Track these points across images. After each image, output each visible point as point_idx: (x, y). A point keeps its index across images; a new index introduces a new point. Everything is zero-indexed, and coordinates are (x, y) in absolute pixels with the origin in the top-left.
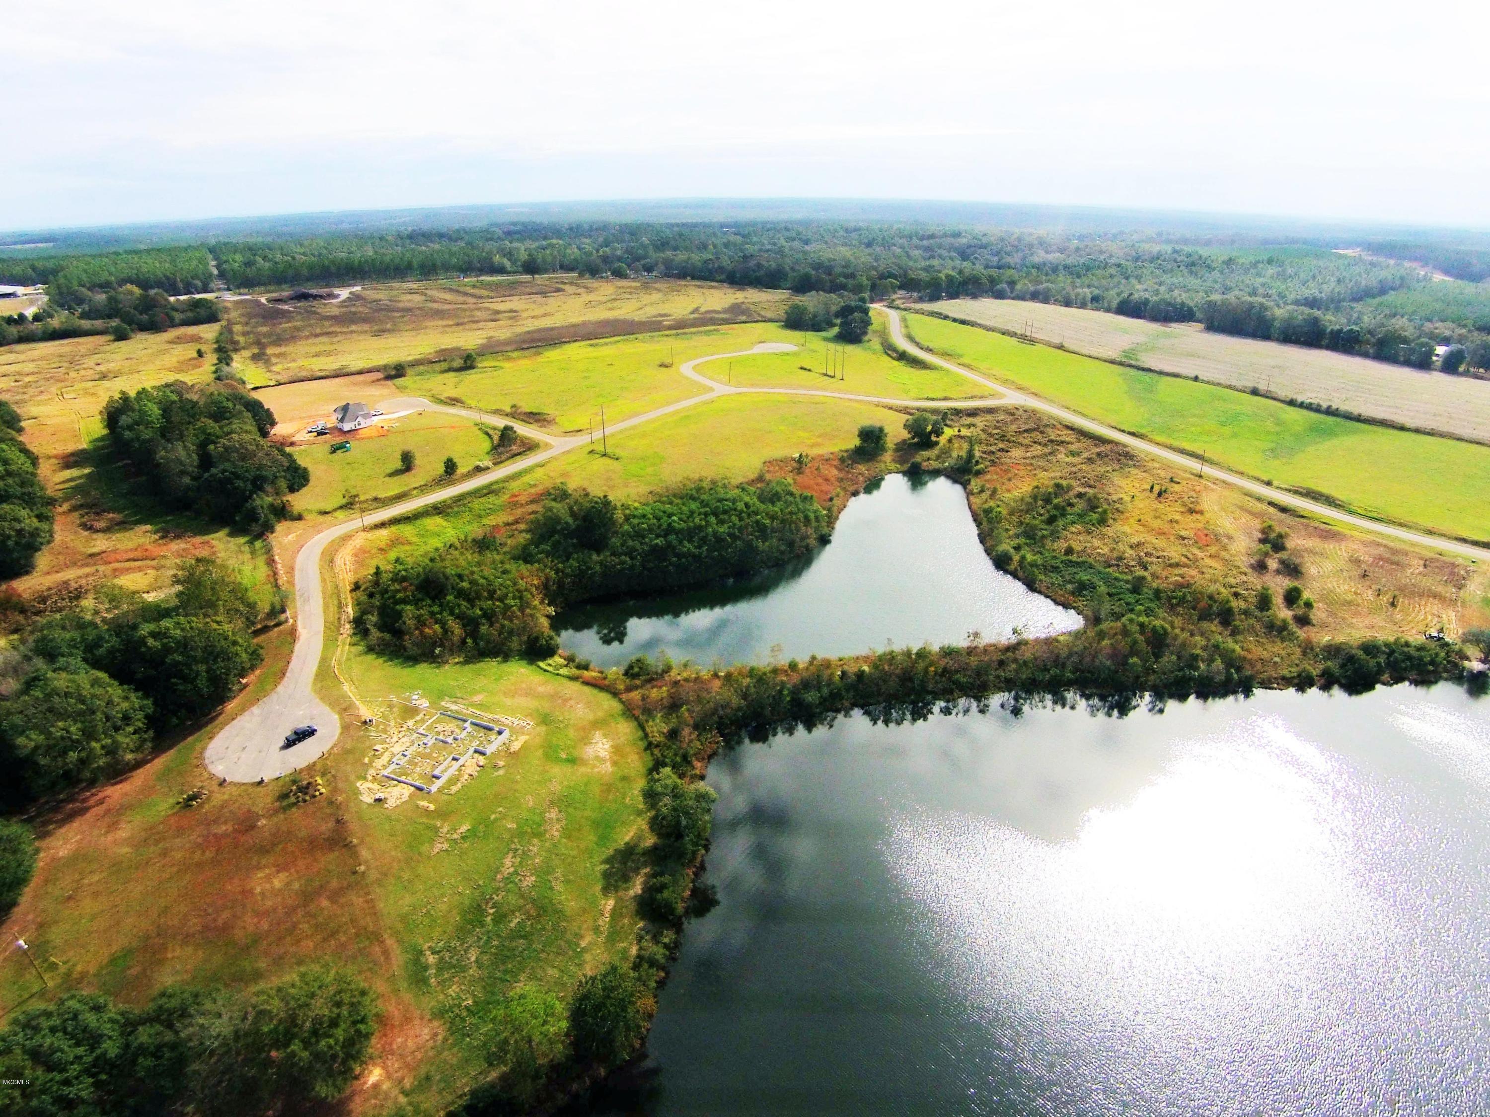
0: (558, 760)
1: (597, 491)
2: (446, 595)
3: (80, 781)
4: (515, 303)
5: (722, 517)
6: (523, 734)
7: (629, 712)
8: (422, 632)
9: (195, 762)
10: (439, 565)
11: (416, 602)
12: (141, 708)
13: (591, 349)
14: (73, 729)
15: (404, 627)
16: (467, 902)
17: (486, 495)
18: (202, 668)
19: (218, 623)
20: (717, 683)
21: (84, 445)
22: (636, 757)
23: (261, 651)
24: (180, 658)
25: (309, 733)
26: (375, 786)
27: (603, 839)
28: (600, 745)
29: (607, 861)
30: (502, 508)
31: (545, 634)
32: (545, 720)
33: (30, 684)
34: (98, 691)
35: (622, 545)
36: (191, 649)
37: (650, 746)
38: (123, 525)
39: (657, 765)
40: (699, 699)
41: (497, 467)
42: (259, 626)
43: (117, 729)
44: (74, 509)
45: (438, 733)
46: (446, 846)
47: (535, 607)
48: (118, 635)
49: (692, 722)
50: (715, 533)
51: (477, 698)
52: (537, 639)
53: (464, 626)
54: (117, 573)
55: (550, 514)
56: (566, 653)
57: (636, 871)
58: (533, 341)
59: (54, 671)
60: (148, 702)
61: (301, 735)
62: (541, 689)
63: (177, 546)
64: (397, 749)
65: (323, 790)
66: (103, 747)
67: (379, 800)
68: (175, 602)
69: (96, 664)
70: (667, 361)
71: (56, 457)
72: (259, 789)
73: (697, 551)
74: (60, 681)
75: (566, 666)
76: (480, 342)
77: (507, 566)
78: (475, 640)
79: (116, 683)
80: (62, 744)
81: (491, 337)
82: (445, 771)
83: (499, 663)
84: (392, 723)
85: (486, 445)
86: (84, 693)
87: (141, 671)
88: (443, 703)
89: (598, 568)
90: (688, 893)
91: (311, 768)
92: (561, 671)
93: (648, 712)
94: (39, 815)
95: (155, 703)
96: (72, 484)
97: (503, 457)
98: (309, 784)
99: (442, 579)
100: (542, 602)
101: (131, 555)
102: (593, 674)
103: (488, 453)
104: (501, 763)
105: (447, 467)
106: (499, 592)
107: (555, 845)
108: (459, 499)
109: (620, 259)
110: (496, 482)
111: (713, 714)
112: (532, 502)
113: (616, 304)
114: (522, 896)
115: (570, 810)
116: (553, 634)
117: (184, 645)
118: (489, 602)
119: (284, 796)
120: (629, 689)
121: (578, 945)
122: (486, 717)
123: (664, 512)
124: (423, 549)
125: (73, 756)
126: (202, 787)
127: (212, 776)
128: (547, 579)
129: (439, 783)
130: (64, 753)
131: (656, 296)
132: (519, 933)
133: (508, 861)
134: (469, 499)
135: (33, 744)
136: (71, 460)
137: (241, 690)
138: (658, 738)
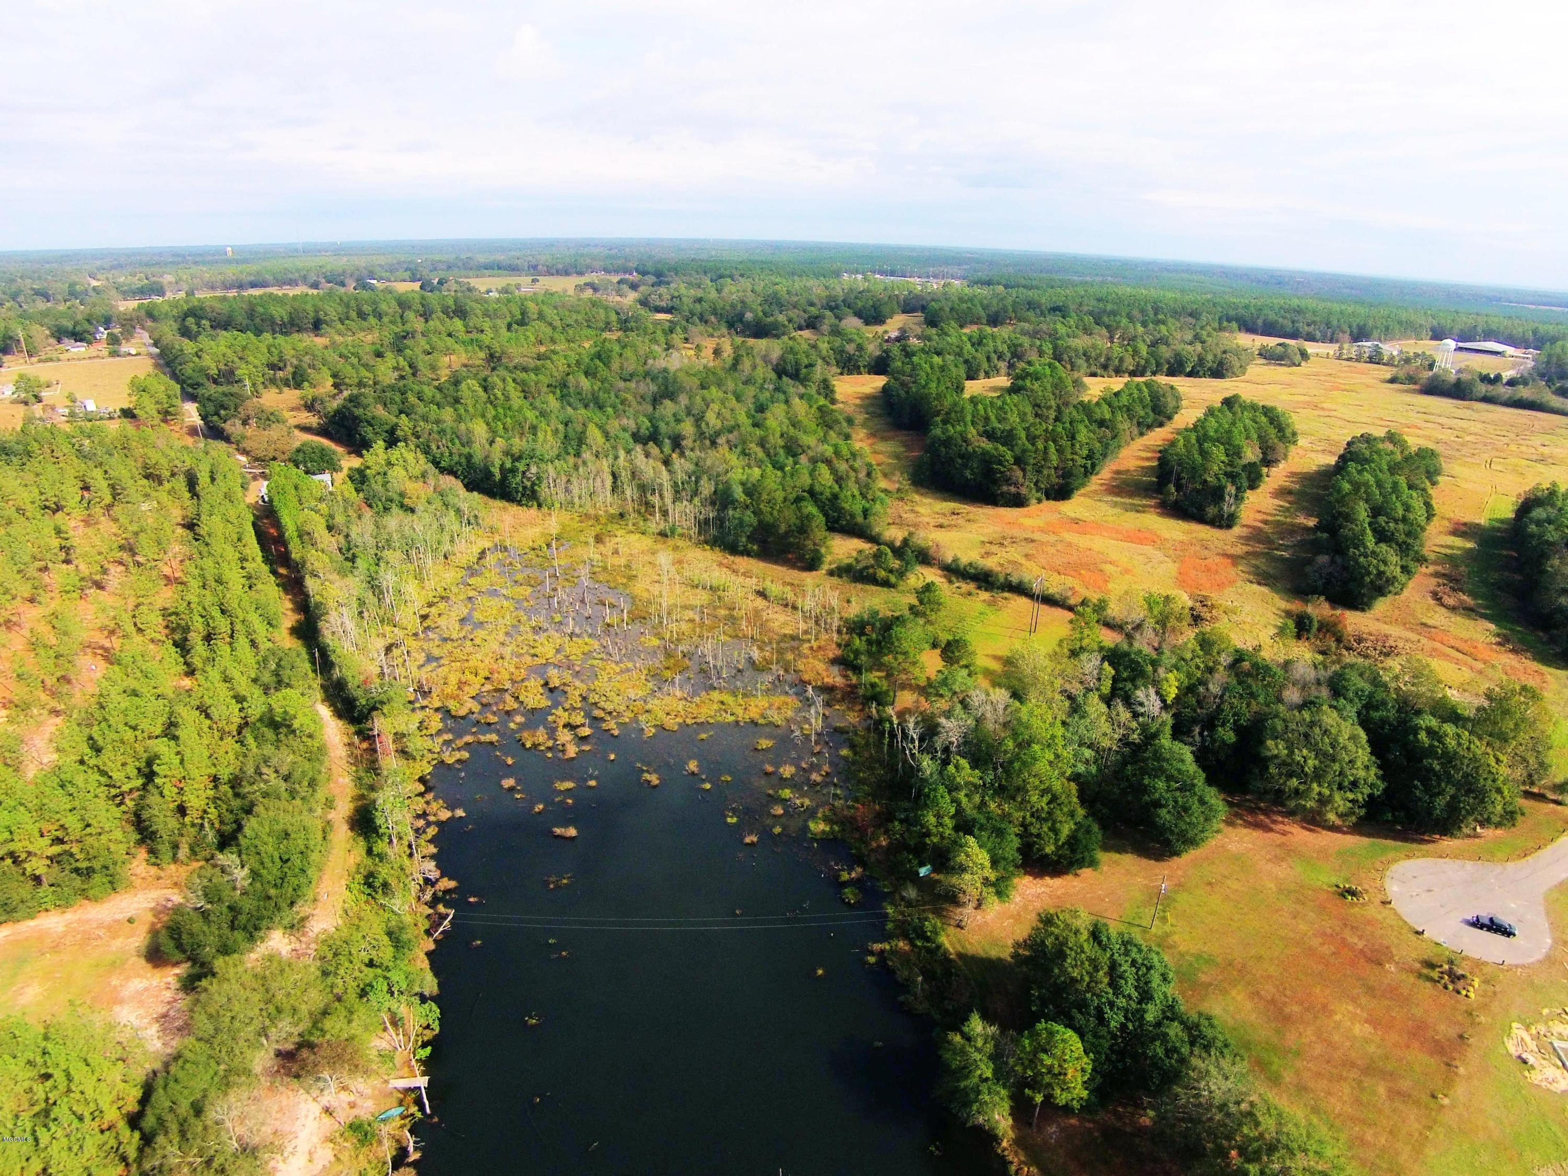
3: (1283, 805)
9: (1378, 865)
12: (1372, 786)
14: (1311, 762)
18: (1450, 790)
19: (1498, 761)
21: (1483, 521)
23: (1519, 817)
24: (1438, 768)
25: (1507, 932)
26: (1532, 1045)
33: (1306, 704)
34: (1351, 746)
36: (1454, 767)
38: (1469, 612)
42: (1535, 790)
43: (1340, 787)
44: (1436, 575)
48: (1399, 711)
54: (1434, 653)
59: (1331, 706)
60: (1382, 785)
61: (1494, 927)
63: (1507, 659)
65: (1472, 995)
66: (1320, 794)
67: (1524, 1061)
68: (1470, 713)
69: (1364, 722)
71: (1449, 520)
72: (1413, 937)
74: (1329, 718)
79: (1369, 750)
80: (1295, 768)
86: (1341, 740)
87: (1395, 754)
91: (1478, 964)
94: (1238, 805)
95: (1385, 790)
96: (1449, 551)
98: (1463, 976)
101: (1457, 644)
117: (1449, 758)
119: (1431, 965)
125: (1294, 782)
126: (1367, 891)
127: (1382, 890)
130: (1290, 775)
135: (1276, 752)
136: (1462, 530)
137: (1469, 836)
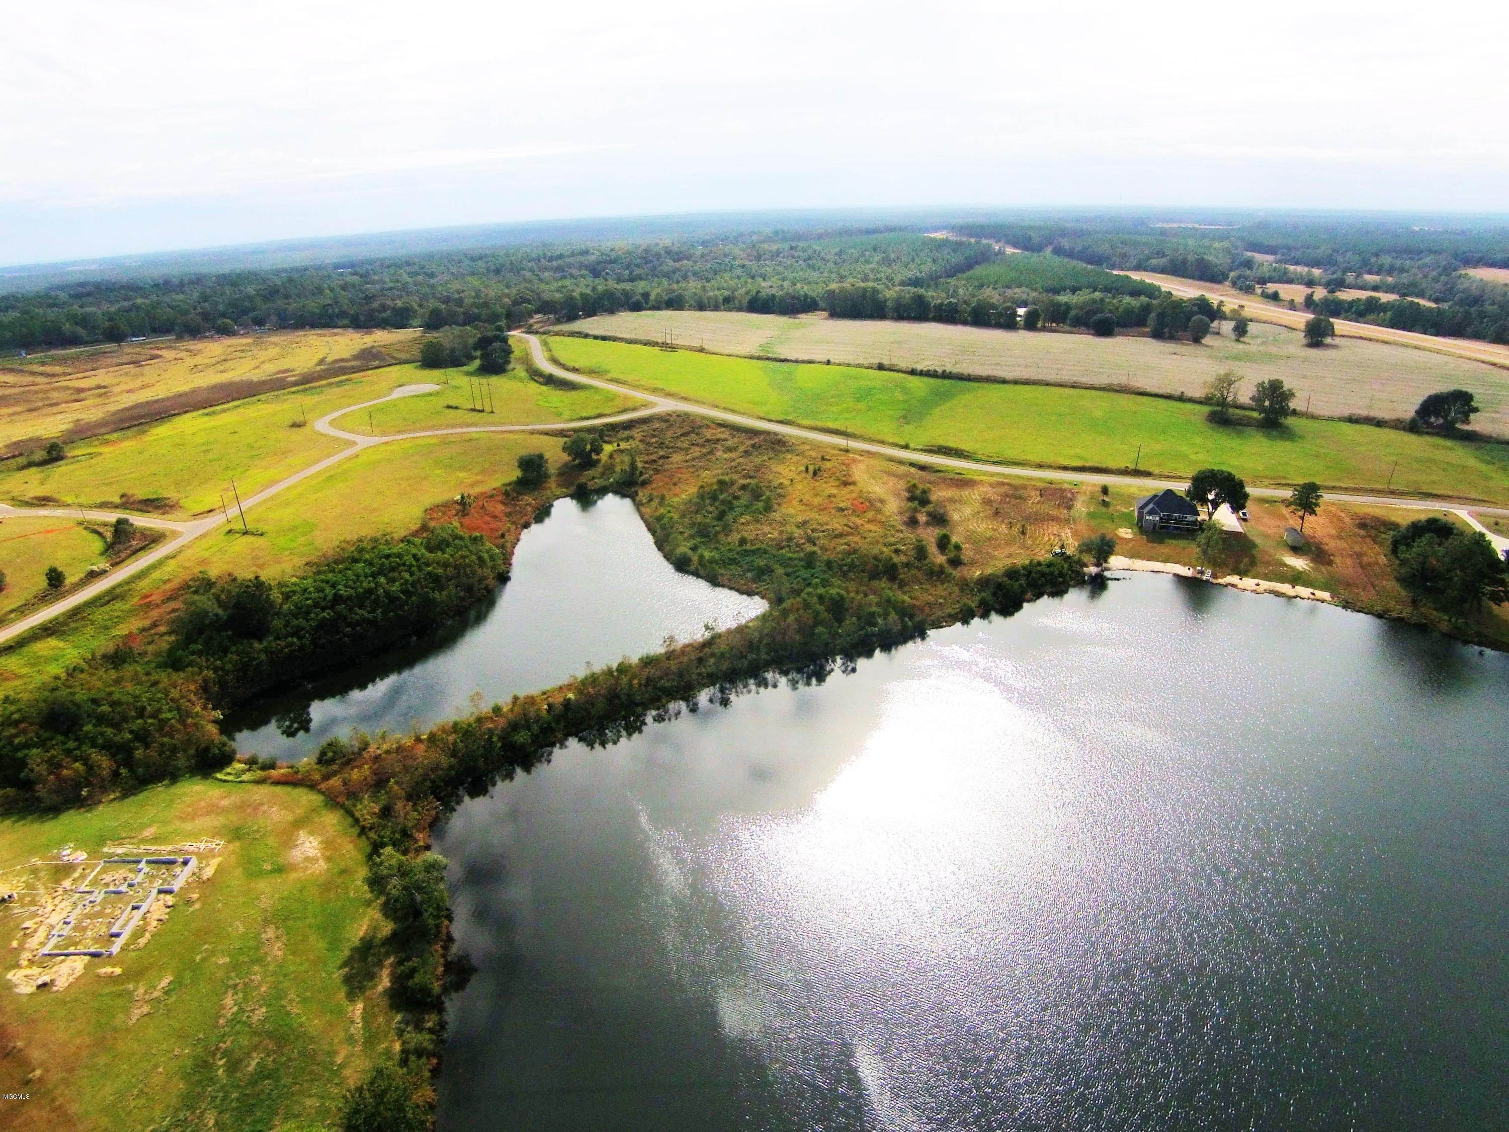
0: (261, 874)
1: (245, 574)
2: (83, 725)
4: (101, 377)
5: (391, 575)
6: (214, 857)
7: (332, 801)
8: (59, 777)
10: (63, 693)
11: (42, 744)
13: (206, 419)
15: (32, 775)
16: (189, 1063)
17: (108, 602)
20: (422, 747)
22: (350, 847)
26: (35, 970)
27: (334, 944)
28: (308, 844)
29: (344, 964)
30: (132, 612)
31: (217, 741)
32: (236, 834)
35: (286, 626)
37: (363, 831)
39: (376, 848)
40: (406, 769)
41: (118, 568)
45: (107, 885)
46: (146, 1009)
47: (197, 714)
49: (403, 794)
50: (387, 593)
51: (148, 833)
52: (207, 749)
53: (113, 755)
55: (193, 608)
56: (247, 756)
57: (380, 964)
58: (132, 418)
62: (225, 803)
64: (55, 918)
67: (45, 985)
70: (299, 418)
73: (370, 616)
75: (249, 770)
76: (65, 427)
77: (155, 677)
78: (131, 770)
81: (78, 420)
82: (125, 925)
83: (167, 786)
84: (42, 891)
85: (98, 545)
88: (105, 850)
89: (263, 657)
90: (441, 969)
92: (245, 777)
93: (353, 795)
97: (123, 555)
99: (73, 709)
100: (204, 708)
102: (282, 771)
103: (102, 554)
104: (195, 896)
105: (50, 579)
106: (149, 708)
107: (281, 967)
108: (75, 613)
109: (223, 315)
110: (119, 585)
111: (425, 780)
112: (169, 599)
113: (227, 365)
114: (255, 1033)
115: (290, 923)
116: (224, 738)
118: (139, 721)
120: (326, 778)
121: (332, 1063)
122: (164, 850)
123: (327, 582)
124: (38, 680)
128: (205, 681)
129: (119, 942)
131: (273, 351)
132: (262, 1074)
133: (229, 1001)
134: (89, 610)
138: (369, 820)
